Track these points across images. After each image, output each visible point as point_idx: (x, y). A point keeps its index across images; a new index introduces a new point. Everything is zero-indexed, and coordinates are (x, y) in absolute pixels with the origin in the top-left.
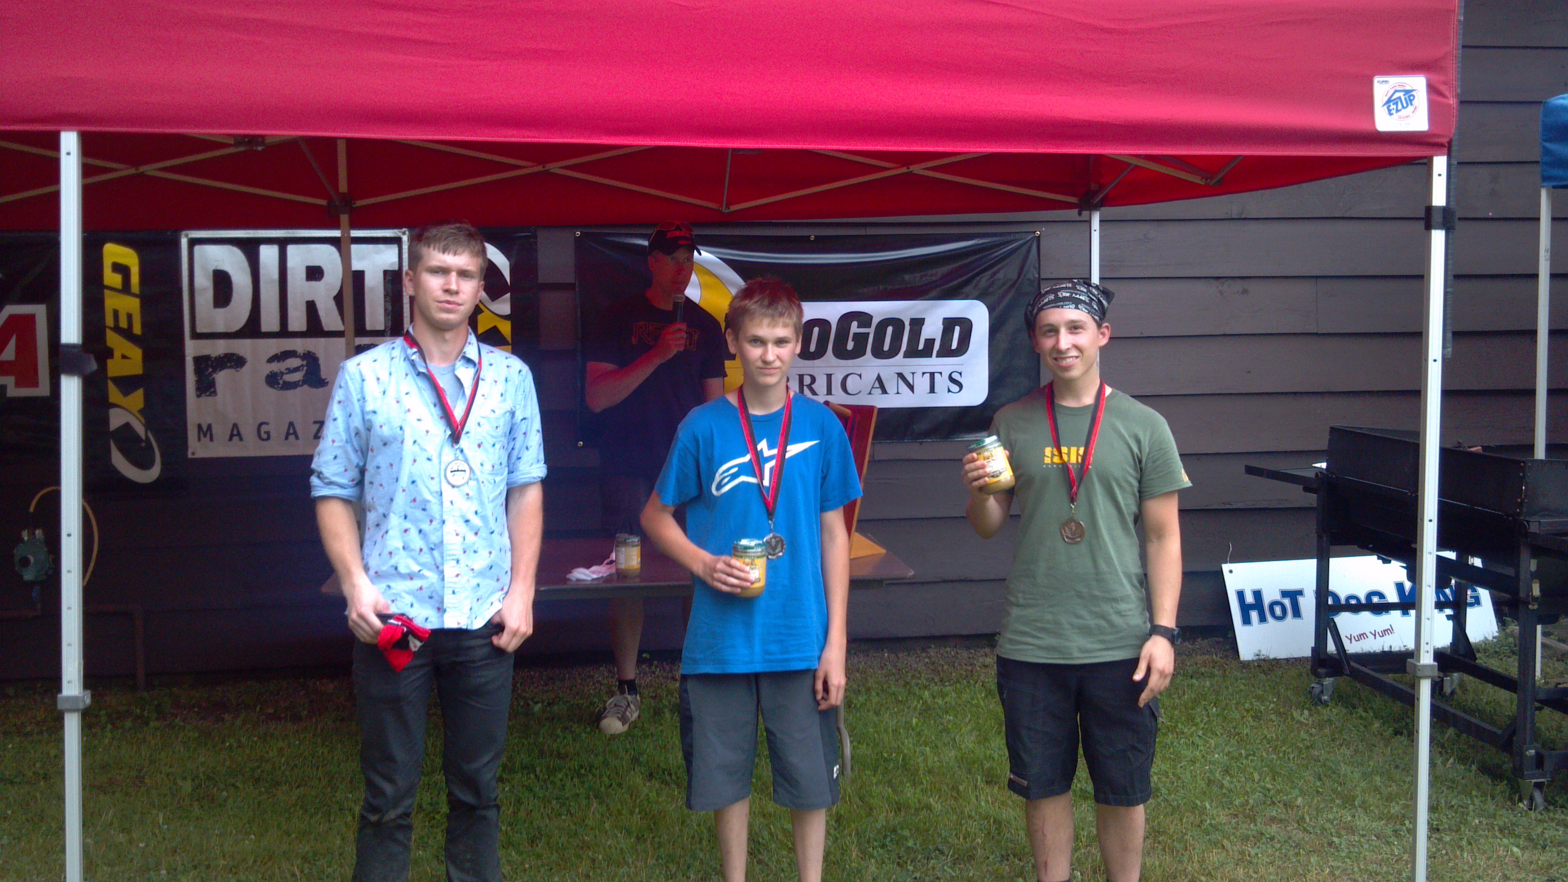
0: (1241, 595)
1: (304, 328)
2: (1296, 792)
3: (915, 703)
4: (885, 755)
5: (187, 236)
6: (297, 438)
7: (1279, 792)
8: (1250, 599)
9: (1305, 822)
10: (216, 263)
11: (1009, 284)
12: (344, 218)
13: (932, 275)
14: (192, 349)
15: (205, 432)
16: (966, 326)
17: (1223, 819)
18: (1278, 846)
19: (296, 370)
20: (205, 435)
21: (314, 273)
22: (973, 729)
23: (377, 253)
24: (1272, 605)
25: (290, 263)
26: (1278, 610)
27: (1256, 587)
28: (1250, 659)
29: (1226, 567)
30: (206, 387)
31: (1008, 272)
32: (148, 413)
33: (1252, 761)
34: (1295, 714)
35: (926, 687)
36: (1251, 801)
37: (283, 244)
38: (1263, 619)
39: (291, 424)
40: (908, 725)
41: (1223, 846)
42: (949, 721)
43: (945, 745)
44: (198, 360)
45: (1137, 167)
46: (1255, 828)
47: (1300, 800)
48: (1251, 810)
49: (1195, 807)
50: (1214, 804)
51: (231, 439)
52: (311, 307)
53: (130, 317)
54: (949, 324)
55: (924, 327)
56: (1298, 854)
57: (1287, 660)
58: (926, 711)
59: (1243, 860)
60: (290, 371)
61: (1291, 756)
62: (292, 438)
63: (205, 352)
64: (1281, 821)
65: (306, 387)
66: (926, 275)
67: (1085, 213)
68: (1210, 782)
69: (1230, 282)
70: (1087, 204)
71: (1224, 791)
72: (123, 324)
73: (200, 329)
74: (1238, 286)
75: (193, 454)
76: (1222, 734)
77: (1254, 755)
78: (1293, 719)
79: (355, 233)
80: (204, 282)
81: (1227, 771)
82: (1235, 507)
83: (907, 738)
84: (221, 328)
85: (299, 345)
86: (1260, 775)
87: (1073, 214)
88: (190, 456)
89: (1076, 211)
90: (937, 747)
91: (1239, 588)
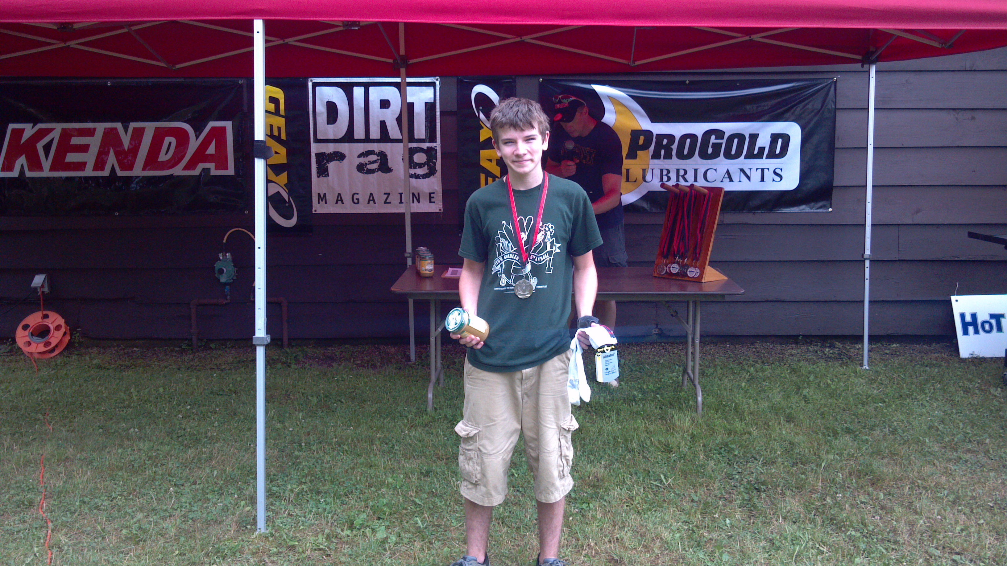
0: (963, 316)
1: (379, 137)
2: (986, 436)
3: (745, 374)
4: (724, 403)
5: (312, 81)
6: (375, 203)
7: (974, 435)
8: (968, 319)
9: (990, 453)
10: (328, 98)
11: (815, 111)
12: (403, 71)
13: (764, 106)
14: (315, 148)
15: (322, 198)
16: (786, 139)
17: (936, 448)
18: (970, 465)
19: (374, 162)
20: (322, 200)
21: (385, 104)
22: (781, 391)
23: (422, 92)
24: (984, 323)
25: (371, 98)
26: (987, 327)
27: (973, 311)
28: (967, 357)
29: (953, 298)
30: (323, 172)
31: (815, 104)
32: (289, 186)
33: (959, 416)
34: (992, 391)
35: (752, 366)
36: (956, 439)
37: (367, 86)
38: (976, 332)
39: (371, 194)
40: (739, 387)
41: (934, 464)
42: (765, 386)
43: (762, 399)
44: (317, 155)
45: (898, 36)
46: (956, 455)
47: (988, 441)
48: (956, 444)
49: (919, 441)
50: (932, 440)
51: (337, 203)
52: (383, 124)
53: (279, 129)
54: (775, 138)
55: (758, 139)
56: (982, 471)
57: (992, 358)
58: (751, 380)
59: (947, 472)
60: (371, 163)
61: (985, 415)
62: (372, 202)
63: (322, 151)
64: (974, 452)
65: (380, 172)
66: (760, 106)
67: (866, 66)
68: (930, 427)
69: (963, 112)
70: (867, 60)
71: (939, 433)
72: (276, 133)
73: (319, 137)
74: (969, 114)
75: (315, 211)
76: (942, 400)
77: (961, 413)
78: (990, 393)
79: (409, 80)
80: (321, 109)
81: (942, 421)
82: (961, 259)
83: (738, 394)
84: (331, 137)
85: (376, 147)
86: (964, 424)
87: (858, 66)
88: (314, 212)
89: (860, 64)
90: (757, 400)
91: (962, 311)
